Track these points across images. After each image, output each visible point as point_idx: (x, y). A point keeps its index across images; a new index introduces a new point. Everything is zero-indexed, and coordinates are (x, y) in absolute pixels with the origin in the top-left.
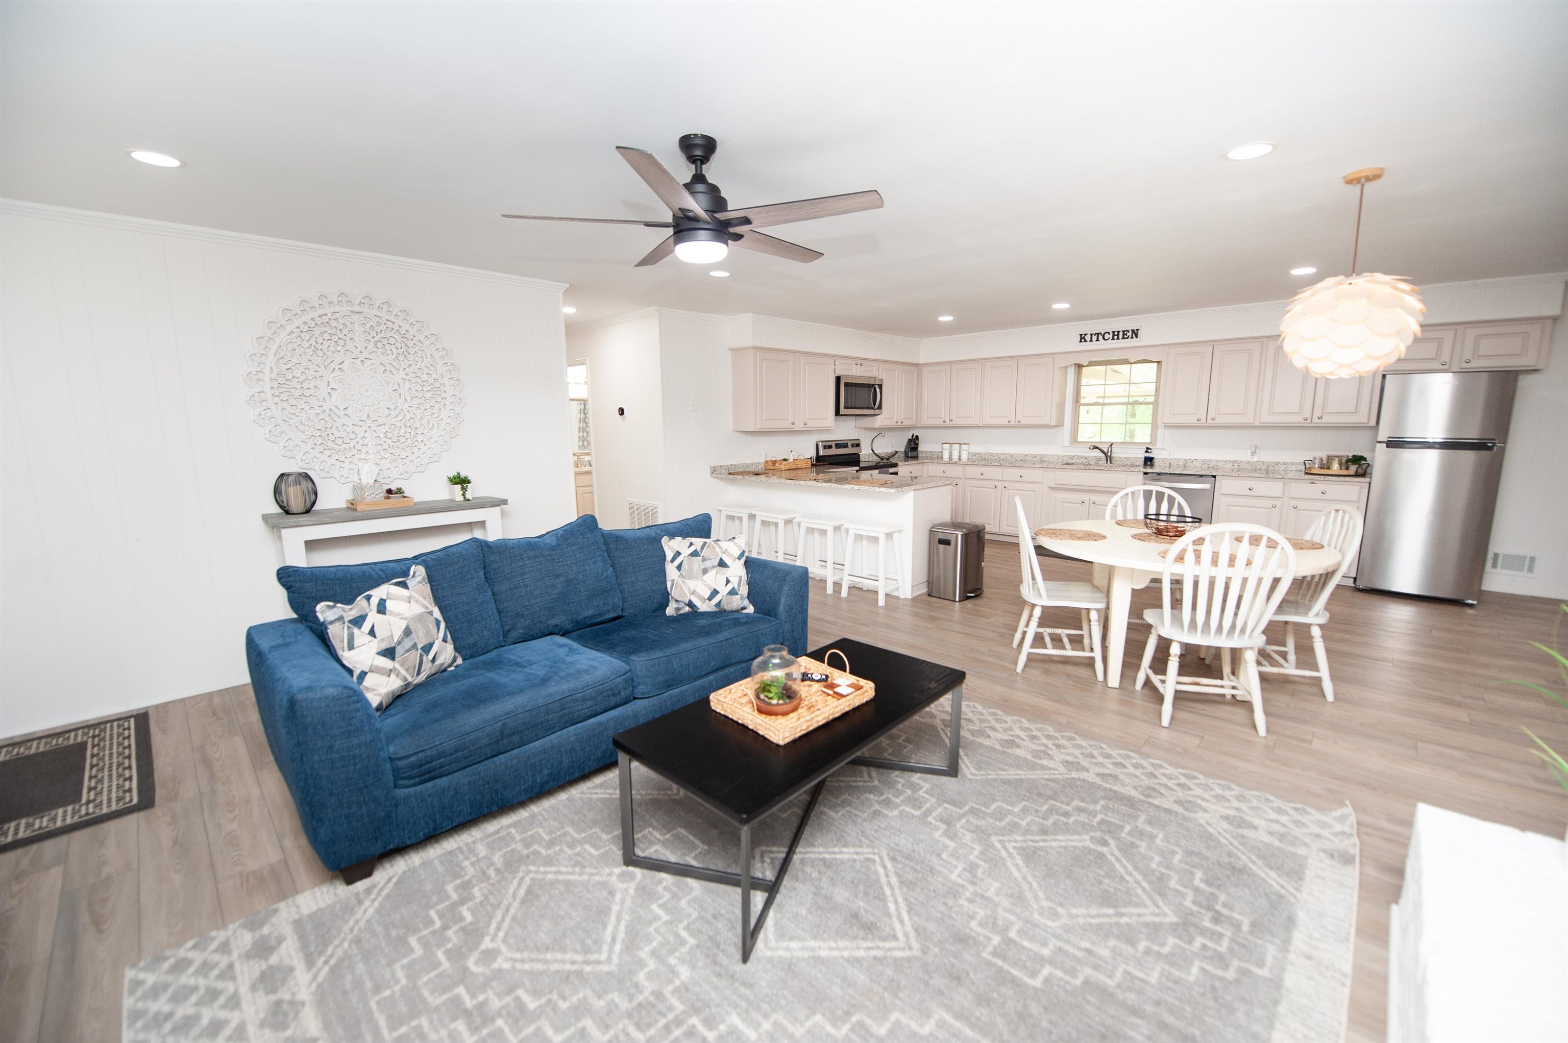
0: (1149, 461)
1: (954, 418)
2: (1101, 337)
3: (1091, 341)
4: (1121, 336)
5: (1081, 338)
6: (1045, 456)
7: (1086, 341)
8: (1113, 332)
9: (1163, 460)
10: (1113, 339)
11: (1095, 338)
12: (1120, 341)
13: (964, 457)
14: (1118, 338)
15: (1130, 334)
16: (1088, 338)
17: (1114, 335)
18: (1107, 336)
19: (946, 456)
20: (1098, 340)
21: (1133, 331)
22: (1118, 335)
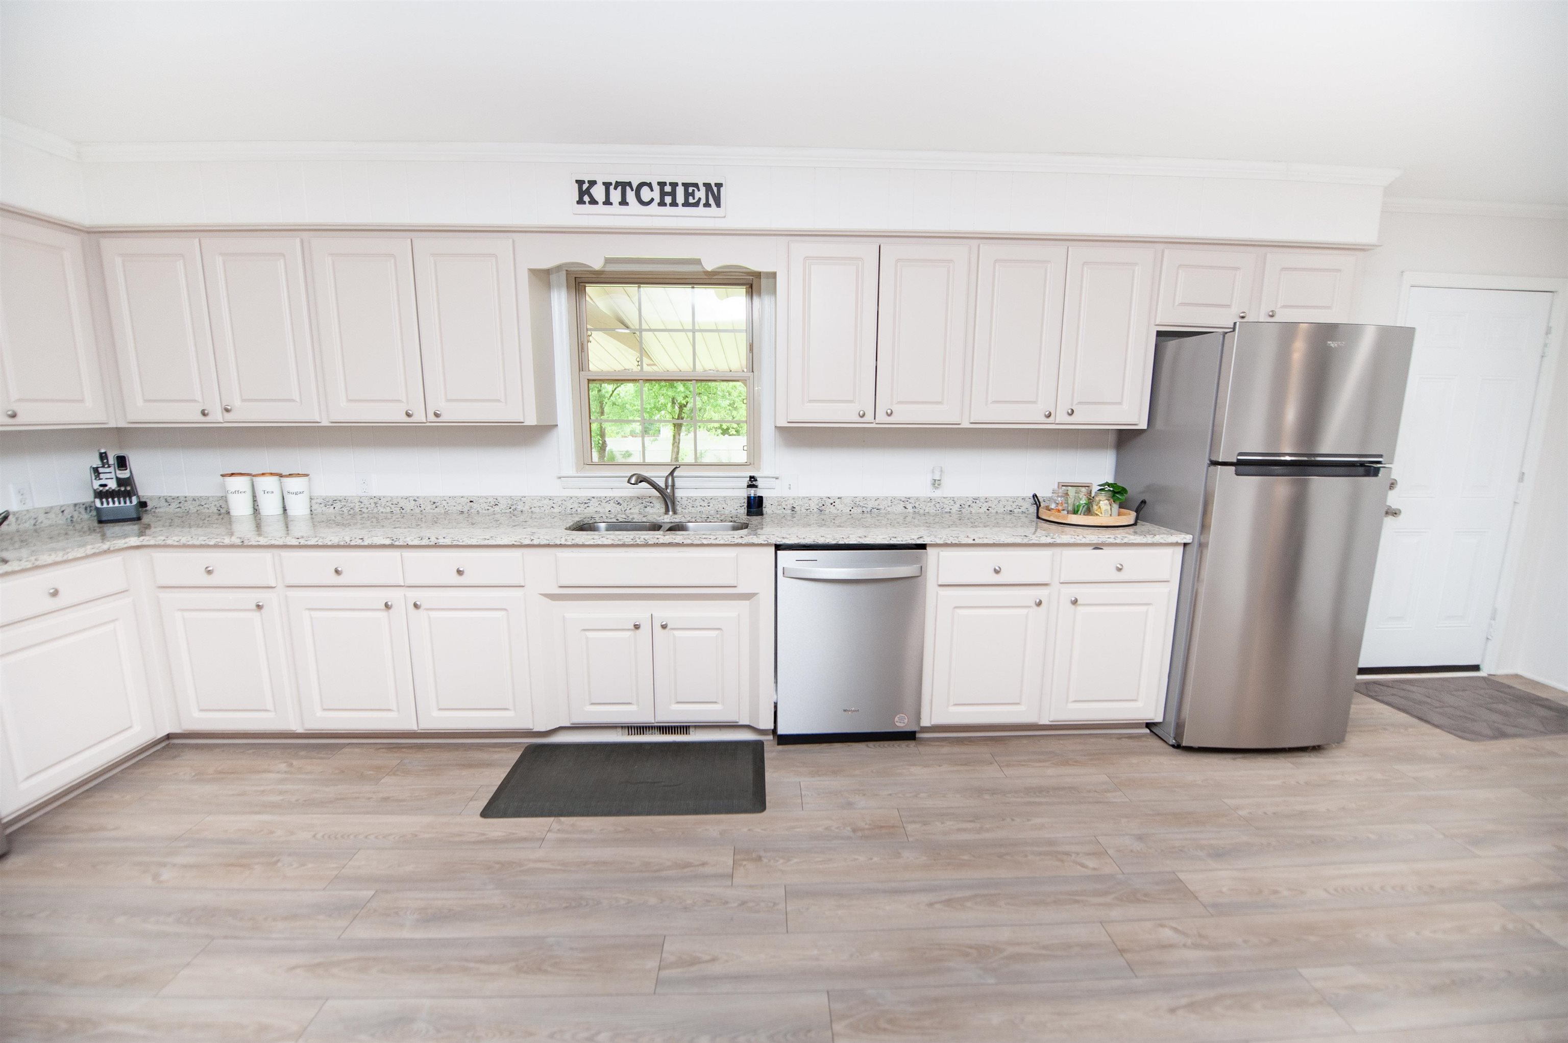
0: (755, 506)
1: (237, 403)
2: (631, 196)
3: (607, 202)
4: (680, 198)
5: (582, 193)
6: (522, 499)
7: (593, 202)
8: (662, 185)
9: (780, 501)
10: (662, 204)
11: (616, 196)
12: (680, 210)
13: (299, 508)
14: (674, 204)
15: (701, 194)
16: (598, 192)
17: (663, 194)
18: (646, 194)
19: (240, 507)
20: (624, 202)
21: (708, 186)
22: (673, 194)
